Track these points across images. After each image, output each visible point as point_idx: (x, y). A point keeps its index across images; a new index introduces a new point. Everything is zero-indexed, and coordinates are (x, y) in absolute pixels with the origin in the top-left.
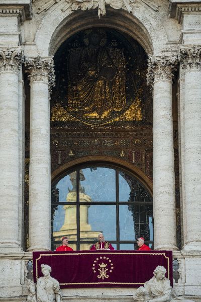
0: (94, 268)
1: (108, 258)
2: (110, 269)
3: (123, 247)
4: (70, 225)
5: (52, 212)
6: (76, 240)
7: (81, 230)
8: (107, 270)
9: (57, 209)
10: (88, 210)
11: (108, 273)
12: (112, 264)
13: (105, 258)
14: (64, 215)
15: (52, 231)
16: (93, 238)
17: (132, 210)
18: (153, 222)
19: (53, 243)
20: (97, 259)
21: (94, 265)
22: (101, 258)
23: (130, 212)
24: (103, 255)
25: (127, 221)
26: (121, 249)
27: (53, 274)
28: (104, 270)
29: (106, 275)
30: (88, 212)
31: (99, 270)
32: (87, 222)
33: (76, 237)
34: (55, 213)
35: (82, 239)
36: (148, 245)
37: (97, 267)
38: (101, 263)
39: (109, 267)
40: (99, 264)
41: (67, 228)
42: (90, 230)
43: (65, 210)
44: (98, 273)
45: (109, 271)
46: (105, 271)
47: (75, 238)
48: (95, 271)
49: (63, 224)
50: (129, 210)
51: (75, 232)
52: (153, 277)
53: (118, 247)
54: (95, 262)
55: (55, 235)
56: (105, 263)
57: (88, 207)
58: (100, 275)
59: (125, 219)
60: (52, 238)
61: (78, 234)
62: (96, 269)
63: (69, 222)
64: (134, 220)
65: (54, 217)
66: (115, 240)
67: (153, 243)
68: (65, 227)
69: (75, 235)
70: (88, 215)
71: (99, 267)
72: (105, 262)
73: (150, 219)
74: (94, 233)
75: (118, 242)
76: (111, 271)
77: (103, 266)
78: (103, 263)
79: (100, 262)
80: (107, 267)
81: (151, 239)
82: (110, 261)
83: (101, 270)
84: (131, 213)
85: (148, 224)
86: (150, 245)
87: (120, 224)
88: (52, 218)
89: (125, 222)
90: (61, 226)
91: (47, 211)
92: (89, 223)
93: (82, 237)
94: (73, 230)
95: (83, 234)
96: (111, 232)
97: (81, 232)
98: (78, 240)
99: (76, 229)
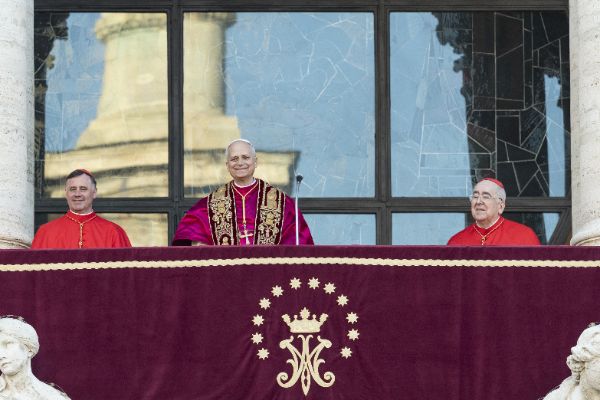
0: (257, 338)
1: (330, 288)
2: (340, 341)
3: (408, 230)
4: (130, 116)
5: (42, 49)
6: (163, 193)
7: (189, 143)
8: (326, 343)
9: (62, 34)
10: (223, 38)
11: (330, 360)
12: (352, 318)
13: (314, 283)
14: (99, 68)
15: (40, 150)
17: (458, 43)
18: (565, 103)
19: (46, 209)
20: (277, 291)
21: (258, 320)
22: (295, 283)
23: (448, 49)
24: (305, 272)
25: (429, 98)
26: (398, 240)
27: (44, 367)
28: (313, 344)
29: (322, 370)
30: (223, 50)
31: (285, 344)
32: (222, 103)
33: (161, 179)
34: (54, 52)
35: (197, 190)
36: (541, 221)
37: (276, 331)
38: (294, 312)
39: (335, 329)
40: (286, 318)
41: (112, 136)
43: (104, 40)
44: (281, 361)
45: (337, 348)
46: (319, 349)
47: (157, 186)
48: (263, 354)
49: (92, 114)
50: (443, 41)
51: (161, 155)
52: (566, 384)
53: (384, 229)
54: (265, 303)
55: (54, 168)
56: (316, 312)
57: (227, 24)
58: (290, 370)
59: (423, 87)
60: (41, 182)
61: (175, 168)
62: (271, 342)
63: (124, 105)
64: (465, 91)
65: (49, 74)
66: (370, 193)
67: (564, 208)
68: (106, 128)
69: (159, 168)
70: (224, 66)
71: (286, 332)
72: (317, 303)
73: (552, 86)
75: (383, 204)
76: (346, 352)
77: (305, 324)
78: (305, 313)
79: (292, 303)
80: (325, 332)
81: (556, 190)
82: (343, 300)
83: (298, 344)
84: (449, 55)
85: (543, 108)
86: (551, 221)
87: (394, 111)
88: (40, 82)
89: (420, 101)
90: (87, 125)
91: (13, 43)
92: (228, 110)
93: (195, 180)
94: (148, 145)
95: (199, 167)
96: (348, 155)
97: (192, 156)
98: (176, 194)
99: (162, 140)
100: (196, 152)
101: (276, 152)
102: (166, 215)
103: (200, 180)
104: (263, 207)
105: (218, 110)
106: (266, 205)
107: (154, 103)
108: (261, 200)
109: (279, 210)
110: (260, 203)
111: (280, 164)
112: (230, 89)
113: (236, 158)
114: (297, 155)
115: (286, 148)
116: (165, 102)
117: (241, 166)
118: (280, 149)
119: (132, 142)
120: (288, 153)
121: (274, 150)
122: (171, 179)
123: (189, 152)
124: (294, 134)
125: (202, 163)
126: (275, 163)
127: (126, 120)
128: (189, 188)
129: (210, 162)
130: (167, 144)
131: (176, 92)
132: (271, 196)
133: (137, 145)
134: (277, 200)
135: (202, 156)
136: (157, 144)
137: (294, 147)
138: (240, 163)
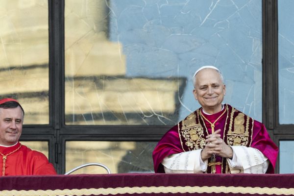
4: (11, 41)
6: (44, 120)
7: (71, 69)
16: (137, 116)
32: (106, 28)
35: (79, 117)
42: (123, 71)
47: (37, 113)
51: (41, 82)
61: (55, 94)
69: (39, 95)
74: (139, 89)
87: (281, 36)
92: (112, 35)
93: (76, 107)
94: (28, 71)
95: (81, 93)
96: (234, 81)
97: (73, 83)
98: (57, 121)
99: (43, 66)
100: (78, 78)
101: (161, 79)
102: (46, 143)
103: (83, 107)
104: (230, 133)
105: (102, 35)
106: (233, 130)
107: (35, 29)
108: (228, 126)
109: (247, 133)
110: (228, 129)
111: (163, 91)
112: (114, 13)
113: (205, 87)
114: (184, 81)
115: (170, 74)
116: (46, 27)
117: (210, 95)
118: (164, 75)
119: (12, 68)
120: (174, 79)
121: (158, 76)
122: (52, 106)
123: (70, 79)
124: (180, 59)
125: (85, 90)
126: (160, 90)
127: (7, 45)
128: (71, 116)
129: (93, 89)
130: (47, 70)
131: (56, 15)
132: (239, 121)
133: (16, 72)
134: (245, 125)
135: (83, 82)
136: (38, 70)
137: (179, 73)
138: (210, 92)
